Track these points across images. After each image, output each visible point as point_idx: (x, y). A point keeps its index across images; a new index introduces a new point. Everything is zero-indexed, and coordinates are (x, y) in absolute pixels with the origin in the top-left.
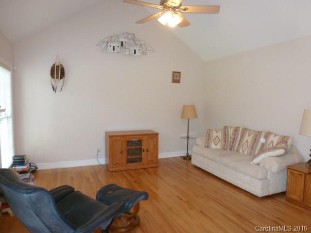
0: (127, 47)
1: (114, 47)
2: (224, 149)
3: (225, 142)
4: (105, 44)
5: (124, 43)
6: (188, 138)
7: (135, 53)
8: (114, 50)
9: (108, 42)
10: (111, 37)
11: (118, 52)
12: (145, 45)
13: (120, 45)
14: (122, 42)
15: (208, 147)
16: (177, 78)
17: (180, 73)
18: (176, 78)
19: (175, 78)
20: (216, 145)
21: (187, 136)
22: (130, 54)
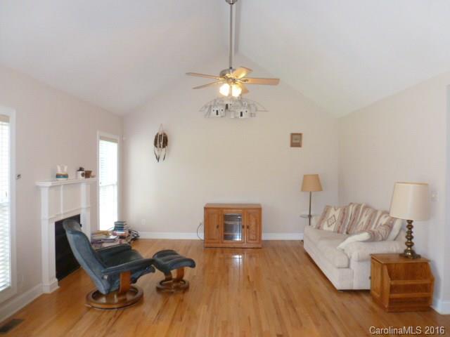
0: (232, 109)
1: (217, 111)
2: (338, 232)
3: (342, 222)
4: (207, 109)
5: (229, 106)
6: (310, 216)
7: (241, 115)
8: (217, 114)
9: (211, 106)
10: (215, 100)
11: (222, 117)
12: (254, 105)
13: (224, 108)
14: (227, 105)
15: (319, 228)
16: (298, 141)
17: (300, 134)
18: (296, 141)
19: (294, 141)
20: (329, 226)
21: (308, 213)
22: (236, 117)
